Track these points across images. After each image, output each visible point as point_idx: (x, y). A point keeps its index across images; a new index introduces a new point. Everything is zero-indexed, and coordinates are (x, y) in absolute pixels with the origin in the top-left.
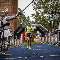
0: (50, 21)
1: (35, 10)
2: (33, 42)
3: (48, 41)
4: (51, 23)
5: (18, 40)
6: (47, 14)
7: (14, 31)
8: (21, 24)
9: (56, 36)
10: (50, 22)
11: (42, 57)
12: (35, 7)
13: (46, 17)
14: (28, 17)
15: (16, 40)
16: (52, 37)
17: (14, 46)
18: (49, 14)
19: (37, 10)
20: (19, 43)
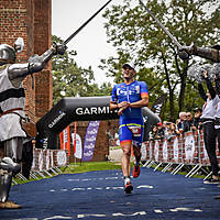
0: (168, 85)
1: (115, 45)
2: (107, 159)
3: (161, 157)
4: (172, 91)
5: (50, 153)
6: (156, 60)
7: (37, 119)
8: (63, 93)
9: (192, 138)
10: (170, 87)
11: (143, 213)
12: (113, 32)
13: (152, 69)
14: (89, 71)
15: (45, 154)
16: (176, 141)
17: (38, 175)
18: (163, 58)
19: (120, 43)
20: (55, 164)
